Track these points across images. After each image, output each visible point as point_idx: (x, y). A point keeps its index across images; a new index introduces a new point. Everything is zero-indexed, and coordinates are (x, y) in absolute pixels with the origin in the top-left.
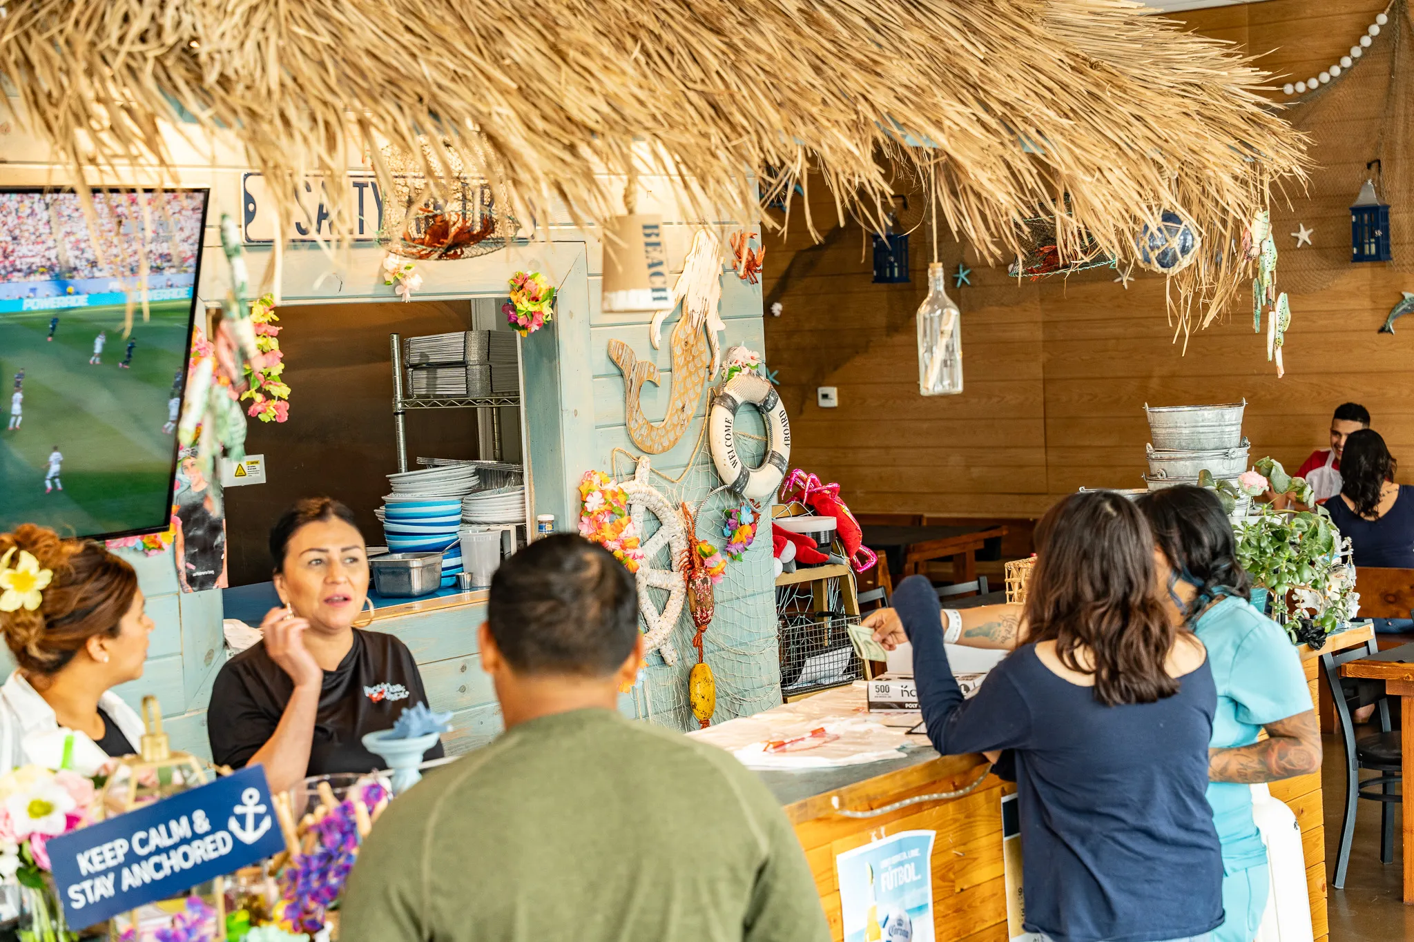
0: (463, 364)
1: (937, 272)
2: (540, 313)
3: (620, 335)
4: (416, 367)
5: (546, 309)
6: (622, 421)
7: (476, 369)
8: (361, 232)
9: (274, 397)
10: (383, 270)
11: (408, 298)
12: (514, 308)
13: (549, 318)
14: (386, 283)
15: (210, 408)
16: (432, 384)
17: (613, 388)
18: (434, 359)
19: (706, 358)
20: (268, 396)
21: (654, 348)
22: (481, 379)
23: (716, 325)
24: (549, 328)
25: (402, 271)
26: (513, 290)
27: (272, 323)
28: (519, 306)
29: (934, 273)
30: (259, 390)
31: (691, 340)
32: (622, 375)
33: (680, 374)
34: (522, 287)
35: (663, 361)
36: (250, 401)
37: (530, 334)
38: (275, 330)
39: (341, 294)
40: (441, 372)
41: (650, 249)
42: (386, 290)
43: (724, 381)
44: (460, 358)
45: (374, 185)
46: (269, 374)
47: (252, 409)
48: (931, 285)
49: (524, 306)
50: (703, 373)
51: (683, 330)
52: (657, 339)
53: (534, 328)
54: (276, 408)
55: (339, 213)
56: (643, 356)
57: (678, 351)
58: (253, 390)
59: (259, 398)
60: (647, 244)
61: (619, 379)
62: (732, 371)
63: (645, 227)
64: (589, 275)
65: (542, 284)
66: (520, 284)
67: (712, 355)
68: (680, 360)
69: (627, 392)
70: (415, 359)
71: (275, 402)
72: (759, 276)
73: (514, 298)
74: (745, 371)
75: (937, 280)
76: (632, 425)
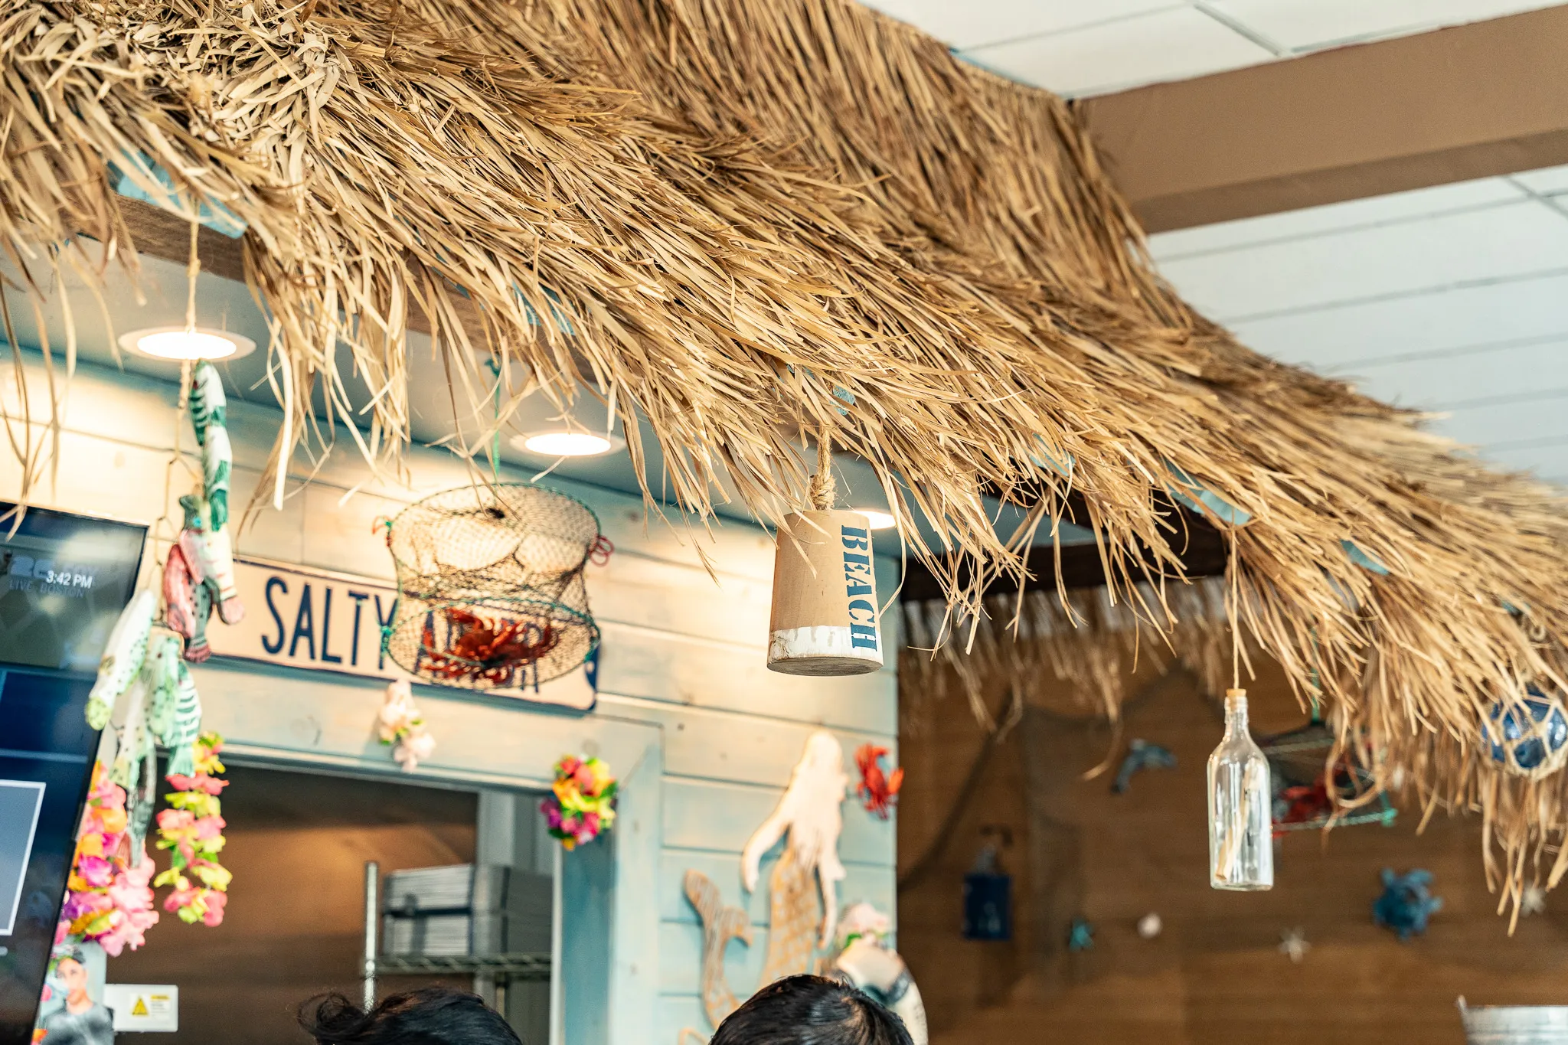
0: (466, 911)
1: (1237, 704)
2: (596, 815)
3: (702, 866)
4: (398, 914)
5: (605, 813)
6: (695, 989)
7: (484, 921)
8: (354, 662)
9: (203, 885)
10: (379, 722)
11: (412, 768)
12: (559, 807)
13: (608, 824)
14: (383, 742)
15: (144, 673)
16: (419, 941)
17: (687, 939)
18: (424, 903)
19: (815, 914)
20: (197, 883)
21: (746, 891)
22: (491, 936)
23: (832, 872)
24: (605, 839)
25: (408, 726)
26: (558, 774)
27: (215, 775)
28: (566, 803)
29: (1233, 704)
30: (185, 872)
31: (798, 886)
32: (700, 923)
33: (780, 933)
34: (572, 776)
35: (757, 912)
36: (169, 888)
37: (580, 848)
38: (218, 785)
39: (317, 748)
40: (434, 924)
41: (851, 565)
42: (381, 752)
43: (837, 952)
44: (461, 902)
45: (377, 599)
46: (201, 851)
47: (171, 899)
48: (1229, 722)
49: (573, 801)
50: (811, 936)
51: (784, 871)
52: (752, 878)
53: (585, 837)
54: (207, 901)
55: (387, 396)
56: (730, 900)
57: (779, 899)
58: (175, 871)
59: (182, 883)
60: (848, 557)
61: (696, 930)
62: (851, 937)
63: (846, 531)
64: (666, 774)
65: (601, 774)
66: (570, 772)
67: (824, 912)
68: (780, 912)
69: (706, 949)
70: (397, 903)
71: (206, 893)
72: (891, 811)
73: (559, 789)
74: (869, 939)
75: (1238, 716)
76: (711, 997)
